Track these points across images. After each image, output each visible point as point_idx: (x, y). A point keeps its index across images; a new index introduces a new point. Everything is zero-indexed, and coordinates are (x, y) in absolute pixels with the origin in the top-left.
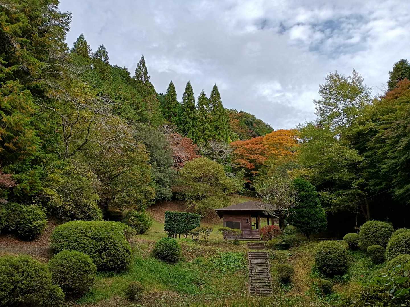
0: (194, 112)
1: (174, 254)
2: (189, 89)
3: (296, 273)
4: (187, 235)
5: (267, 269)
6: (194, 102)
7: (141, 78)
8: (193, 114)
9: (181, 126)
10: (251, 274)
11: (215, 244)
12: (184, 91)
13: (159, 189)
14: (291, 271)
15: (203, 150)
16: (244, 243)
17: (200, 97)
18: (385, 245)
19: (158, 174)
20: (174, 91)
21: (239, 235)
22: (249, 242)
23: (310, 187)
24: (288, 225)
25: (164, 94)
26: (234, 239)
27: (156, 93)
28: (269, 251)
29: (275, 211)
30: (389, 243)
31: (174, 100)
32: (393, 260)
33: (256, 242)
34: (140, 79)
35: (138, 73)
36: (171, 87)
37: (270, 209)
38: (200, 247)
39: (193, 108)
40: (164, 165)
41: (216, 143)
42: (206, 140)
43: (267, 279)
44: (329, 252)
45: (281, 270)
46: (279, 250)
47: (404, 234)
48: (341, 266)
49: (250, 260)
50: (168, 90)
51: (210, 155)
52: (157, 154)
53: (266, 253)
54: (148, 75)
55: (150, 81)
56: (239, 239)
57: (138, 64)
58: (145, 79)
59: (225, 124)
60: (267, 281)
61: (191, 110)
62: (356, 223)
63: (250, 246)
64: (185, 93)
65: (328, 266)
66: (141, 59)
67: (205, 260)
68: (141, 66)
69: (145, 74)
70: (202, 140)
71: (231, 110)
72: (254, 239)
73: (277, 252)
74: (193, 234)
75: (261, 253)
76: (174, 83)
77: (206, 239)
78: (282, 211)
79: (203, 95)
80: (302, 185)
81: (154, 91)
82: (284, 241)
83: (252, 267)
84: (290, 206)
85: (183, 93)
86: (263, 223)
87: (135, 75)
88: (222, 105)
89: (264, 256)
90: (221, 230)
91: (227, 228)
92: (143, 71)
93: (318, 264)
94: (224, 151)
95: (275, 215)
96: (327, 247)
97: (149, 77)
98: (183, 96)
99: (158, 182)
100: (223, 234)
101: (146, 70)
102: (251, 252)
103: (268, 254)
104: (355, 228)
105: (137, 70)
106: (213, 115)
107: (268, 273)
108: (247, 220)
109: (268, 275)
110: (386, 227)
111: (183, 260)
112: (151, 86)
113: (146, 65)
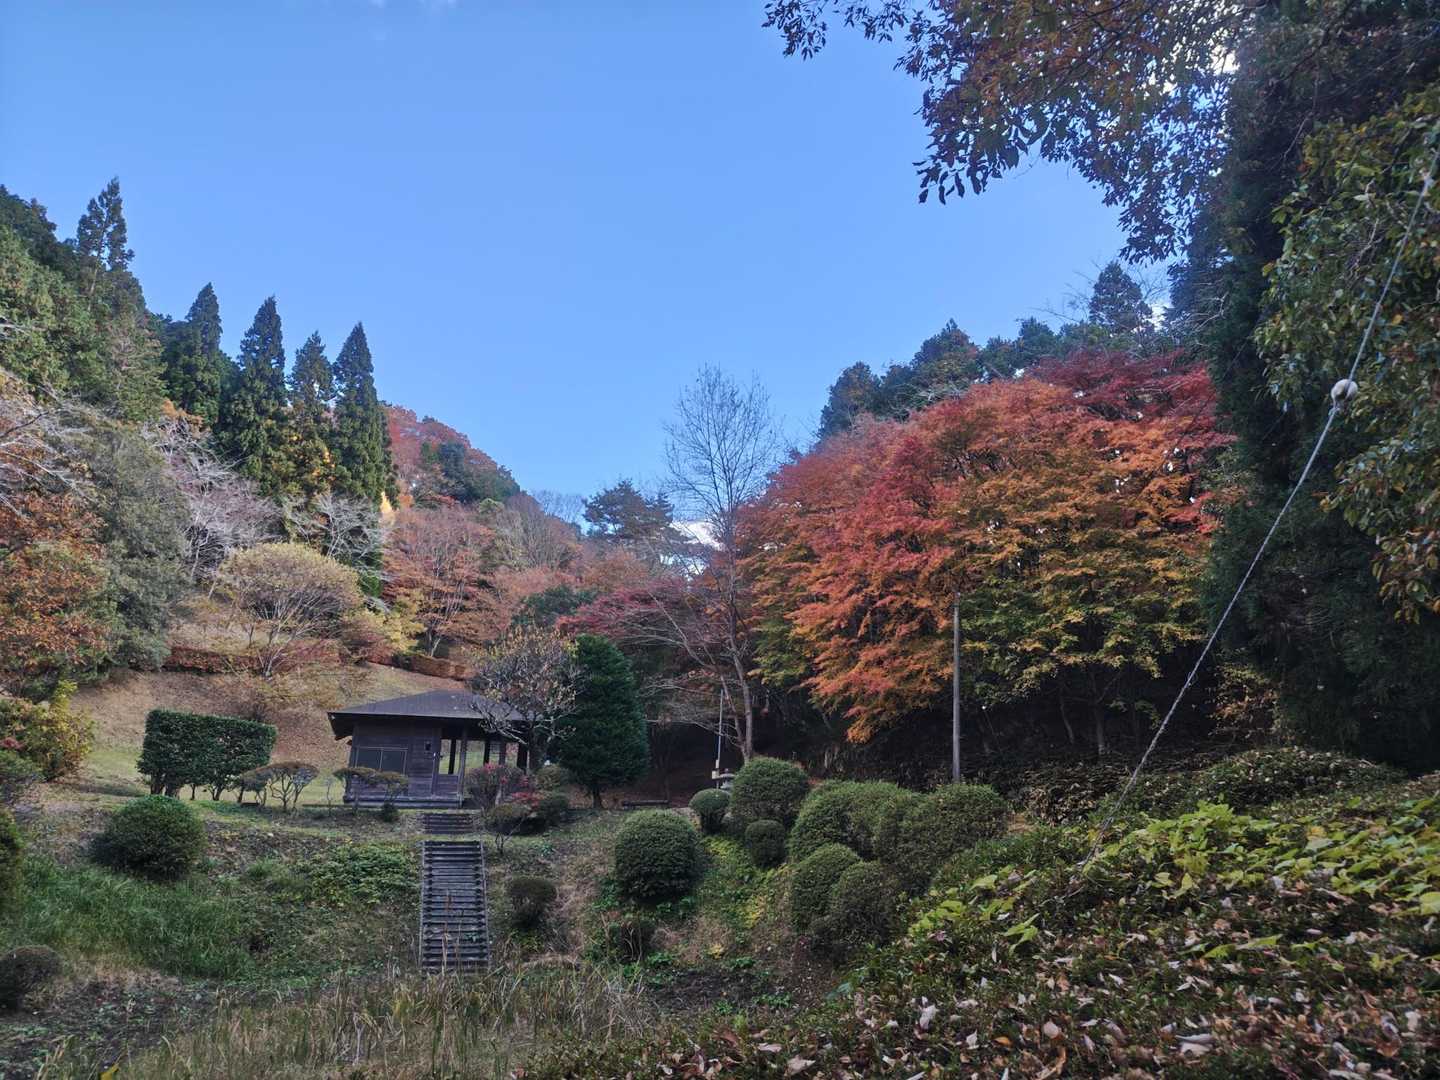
0: (278, 397)
1: (178, 850)
2: (267, 320)
3: (558, 899)
4: (220, 791)
5: (478, 891)
6: (281, 361)
7: (100, 251)
8: (271, 401)
9: (224, 435)
10: (429, 910)
11: (320, 817)
12: (250, 323)
13: (124, 631)
14: (546, 894)
15: (295, 519)
16: (410, 815)
17: (303, 351)
18: (789, 821)
19: (124, 580)
20: (216, 318)
21: (397, 792)
22: (428, 811)
23: (618, 661)
24: (548, 763)
25: (174, 320)
26: (381, 804)
27: (146, 312)
28: (487, 839)
29: (515, 723)
30: (801, 815)
31: (211, 346)
32: (808, 860)
33: (448, 811)
34: (95, 253)
35: (89, 232)
36: (206, 302)
37: (504, 716)
38: (267, 828)
39: (276, 380)
40: (151, 555)
41: (343, 502)
42: (309, 489)
43: (475, 921)
44: (654, 840)
45: (517, 890)
46: (515, 835)
47: (836, 792)
48: (679, 876)
49: (427, 866)
50: (193, 309)
51: (321, 540)
52: (131, 512)
53: (478, 843)
54: (126, 247)
55: (132, 267)
56: (400, 805)
57: (93, 202)
58: (111, 259)
59: (378, 449)
60: (473, 928)
61: (268, 389)
62: (717, 762)
63: (432, 824)
64: (251, 332)
65: (648, 876)
66: (106, 189)
67: (280, 866)
68: (104, 211)
69: (117, 241)
70: (294, 487)
71: (398, 408)
72: (441, 804)
73: (511, 843)
74: (243, 785)
75: (462, 843)
76: (216, 291)
77: (290, 805)
78: (537, 723)
79: (312, 350)
80: (597, 653)
81: (141, 302)
82: (534, 809)
83: (433, 886)
84: (559, 711)
85: (247, 330)
86: (474, 758)
87: (74, 235)
88: (374, 391)
89: (471, 856)
90: (339, 774)
91: (362, 770)
92: (110, 229)
93: (620, 872)
94: (366, 530)
95: (516, 734)
96: (650, 826)
97: (131, 254)
98: (244, 338)
99: (122, 607)
100: (348, 789)
101: (121, 227)
102: (434, 843)
103: (485, 848)
104: (715, 775)
105: (84, 222)
106: (342, 416)
107: (480, 902)
108: (428, 748)
109: (479, 910)
110: (794, 775)
111: (205, 869)
112: (132, 286)
113: (123, 214)
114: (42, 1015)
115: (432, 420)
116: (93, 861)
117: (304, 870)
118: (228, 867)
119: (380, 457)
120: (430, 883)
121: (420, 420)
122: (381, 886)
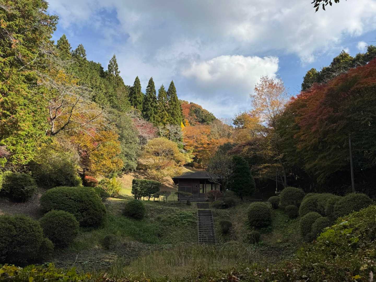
0: (155, 102)
1: (140, 212)
2: (151, 83)
3: (233, 226)
4: (149, 198)
5: (212, 223)
6: (155, 93)
7: (113, 72)
8: (154, 103)
9: (145, 113)
10: (200, 228)
11: (172, 204)
12: (147, 85)
13: (127, 161)
14: (230, 225)
15: (162, 131)
16: (194, 204)
17: (160, 90)
18: (298, 205)
19: (125, 149)
20: (140, 84)
21: (190, 198)
22: (198, 203)
23: (244, 162)
24: (227, 190)
25: (131, 86)
26: (186, 201)
27: (125, 86)
28: (213, 210)
29: (218, 180)
30: (302, 204)
31: (139, 91)
32: (305, 216)
33: (203, 203)
34: (112, 73)
35: (110, 68)
36: (137, 82)
37: (214, 178)
38: (160, 207)
39: (155, 98)
40: (131, 143)
41: (172, 126)
42: (164, 124)
43: (212, 231)
44: (258, 210)
45: (222, 224)
46: (220, 209)
47: (313, 197)
48: (267, 221)
49: (199, 216)
50: (135, 83)
51: (168, 136)
52: (126, 133)
53: (211, 211)
54: (118, 70)
55: (120, 75)
56: (191, 201)
57: (110, 61)
58: (115, 73)
59: (179, 112)
60: (212, 233)
61: (153, 100)
62: (276, 189)
63: (199, 206)
64: (148, 87)
65: (257, 221)
66: (113, 57)
67: (164, 216)
68: (113, 62)
69: (116, 70)
70: (161, 124)
71: (183, 101)
72: (201, 201)
73: (219, 211)
74: (155, 197)
75: (207, 211)
76: (139, 78)
77: (165, 201)
78: (223, 179)
79: (162, 89)
80: (238, 160)
81: (123, 83)
82: (224, 202)
83: (200, 222)
84: (229, 176)
85: (147, 86)
86: (208, 189)
87: (107, 69)
88: (177, 98)
89: (210, 214)
90: (176, 193)
91: (181, 192)
92: (115, 67)
93: (250, 220)
94: (178, 133)
95: (218, 182)
96: (257, 207)
97: (120, 72)
98: (146, 88)
99: (126, 156)
100: (178, 197)
101: (117, 66)
102: (200, 211)
103: (213, 212)
104: (276, 192)
105: (109, 66)
106: (170, 105)
107: (213, 226)
108: (197, 186)
109: (212, 228)
110: (299, 192)
111: (147, 217)
112: (120, 79)
113: (117, 62)
114: (114, 250)
115: (192, 103)
116: (123, 215)
117: (169, 217)
118: (152, 216)
119: (180, 114)
120: (200, 221)
121: (189, 103)
122: (188, 222)
